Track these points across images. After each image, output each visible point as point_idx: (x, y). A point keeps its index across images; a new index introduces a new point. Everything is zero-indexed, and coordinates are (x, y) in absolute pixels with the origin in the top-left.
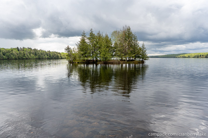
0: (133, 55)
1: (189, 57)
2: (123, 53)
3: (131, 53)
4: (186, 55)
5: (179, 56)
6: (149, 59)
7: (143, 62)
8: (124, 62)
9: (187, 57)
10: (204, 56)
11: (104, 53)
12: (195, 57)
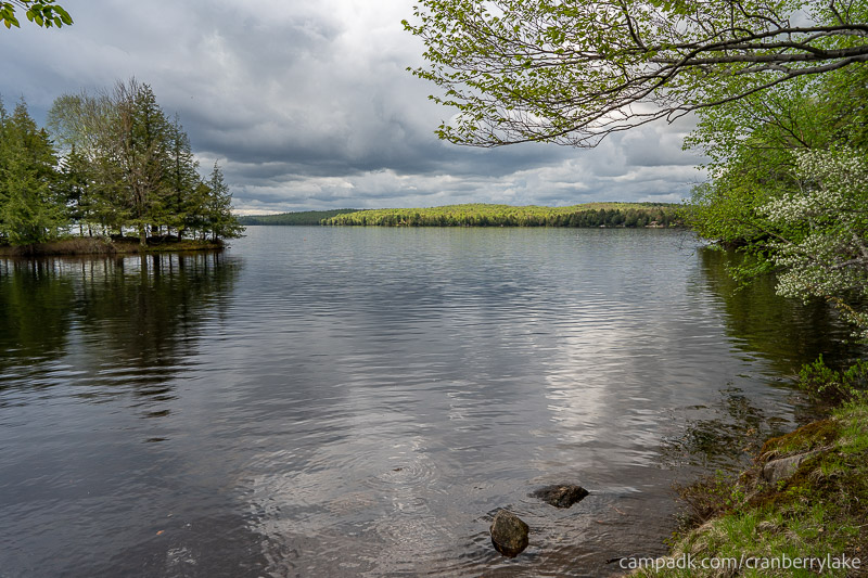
0: (175, 218)
1: (364, 223)
2: (127, 206)
3: (164, 209)
4: (354, 217)
5: (333, 219)
6: (243, 233)
7: (218, 247)
8: (136, 247)
9: (360, 224)
10: (410, 221)
11: (23, 204)
12: (383, 225)
